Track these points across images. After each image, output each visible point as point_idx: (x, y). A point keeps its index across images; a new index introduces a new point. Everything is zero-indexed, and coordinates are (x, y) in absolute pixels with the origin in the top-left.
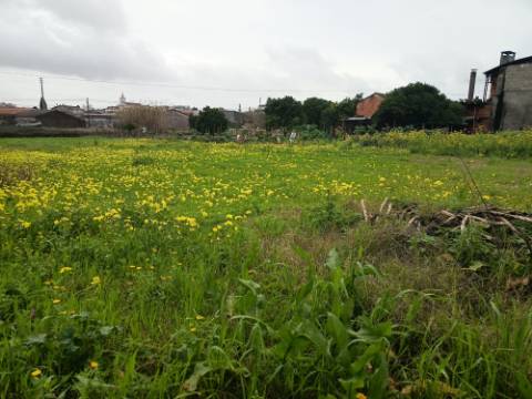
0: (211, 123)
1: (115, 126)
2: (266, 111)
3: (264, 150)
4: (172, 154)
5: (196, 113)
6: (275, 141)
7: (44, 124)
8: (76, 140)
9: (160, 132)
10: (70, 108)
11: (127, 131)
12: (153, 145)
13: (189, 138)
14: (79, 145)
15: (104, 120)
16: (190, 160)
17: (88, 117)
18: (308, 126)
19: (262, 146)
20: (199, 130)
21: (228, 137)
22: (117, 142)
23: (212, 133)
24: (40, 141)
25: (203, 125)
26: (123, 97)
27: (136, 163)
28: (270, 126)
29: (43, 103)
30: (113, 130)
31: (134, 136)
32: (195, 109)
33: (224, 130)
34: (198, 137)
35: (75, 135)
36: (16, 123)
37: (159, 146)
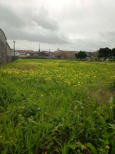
0: (81, 56)
1: (55, 56)
2: (99, 52)
3: (97, 64)
4: (69, 64)
5: (77, 53)
6: (101, 61)
7: (39, 56)
9: (67, 58)
10: (46, 51)
11: (58, 58)
12: (64, 62)
13: (74, 60)
14: (46, 61)
15: (53, 55)
16: (73, 66)
17: (49, 54)
18: (113, 57)
19: (96, 63)
20: (77, 57)
21: (86, 60)
22: (56, 61)
23: (81, 59)
24: (38, 60)
25: (79, 56)
26: (58, 49)
27: (59, 66)
28: (100, 56)
29: (39, 50)
31: (60, 59)
32: (77, 52)
33: (85, 57)
34: (77, 60)
35: (46, 58)
36: (33, 55)
37: (66, 62)
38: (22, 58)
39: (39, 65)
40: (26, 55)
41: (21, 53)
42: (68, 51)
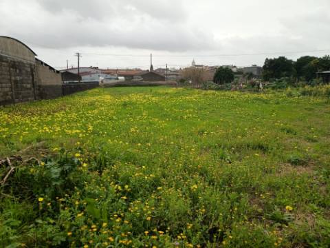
36: (133, 79)
38: (107, 86)
40: (117, 79)
41: (109, 76)
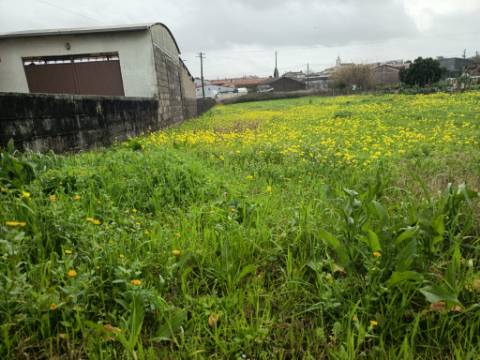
0: (422, 75)
1: (329, 86)
5: (407, 66)
7: (276, 90)
8: (296, 100)
9: (369, 88)
10: (296, 74)
11: (338, 90)
12: (358, 101)
13: (397, 91)
14: (297, 104)
15: (321, 81)
17: (308, 80)
20: (407, 82)
21: (440, 88)
22: (328, 100)
23: (422, 85)
24: (271, 103)
25: (412, 77)
26: (339, 59)
29: (276, 72)
30: (326, 90)
31: (345, 94)
32: (408, 62)
33: (436, 80)
34: (406, 90)
35: (296, 96)
36: (257, 90)
37: (364, 101)
38: (225, 102)
39: (274, 119)
40: (236, 91)
41: (223, 89)
42: (373, 65)
